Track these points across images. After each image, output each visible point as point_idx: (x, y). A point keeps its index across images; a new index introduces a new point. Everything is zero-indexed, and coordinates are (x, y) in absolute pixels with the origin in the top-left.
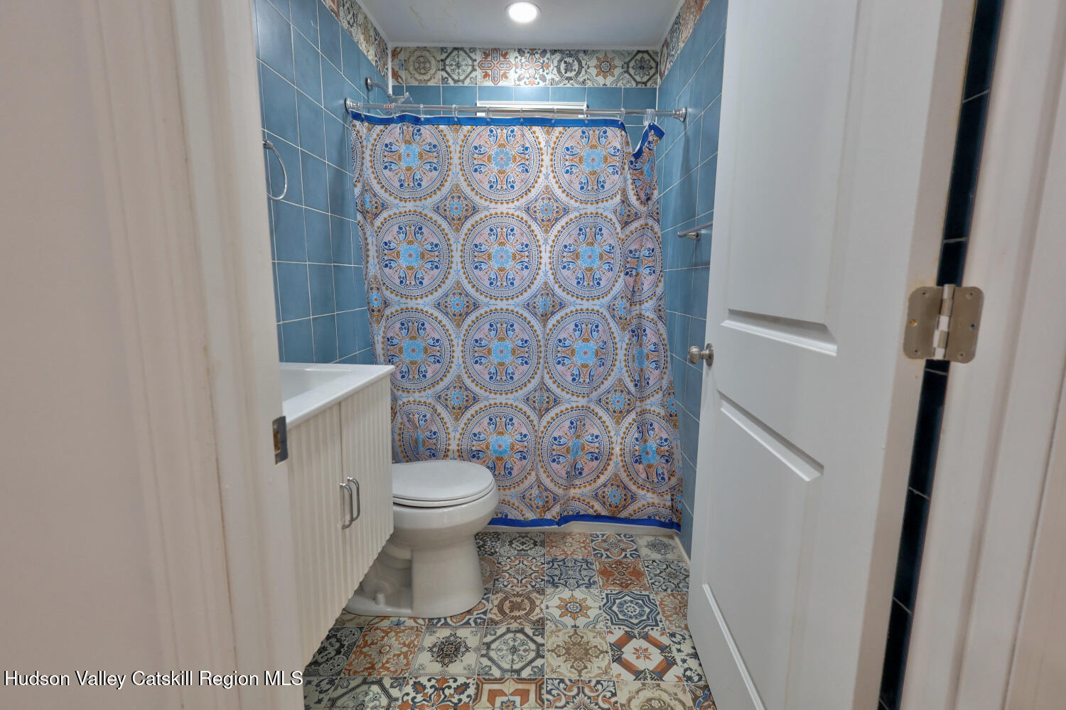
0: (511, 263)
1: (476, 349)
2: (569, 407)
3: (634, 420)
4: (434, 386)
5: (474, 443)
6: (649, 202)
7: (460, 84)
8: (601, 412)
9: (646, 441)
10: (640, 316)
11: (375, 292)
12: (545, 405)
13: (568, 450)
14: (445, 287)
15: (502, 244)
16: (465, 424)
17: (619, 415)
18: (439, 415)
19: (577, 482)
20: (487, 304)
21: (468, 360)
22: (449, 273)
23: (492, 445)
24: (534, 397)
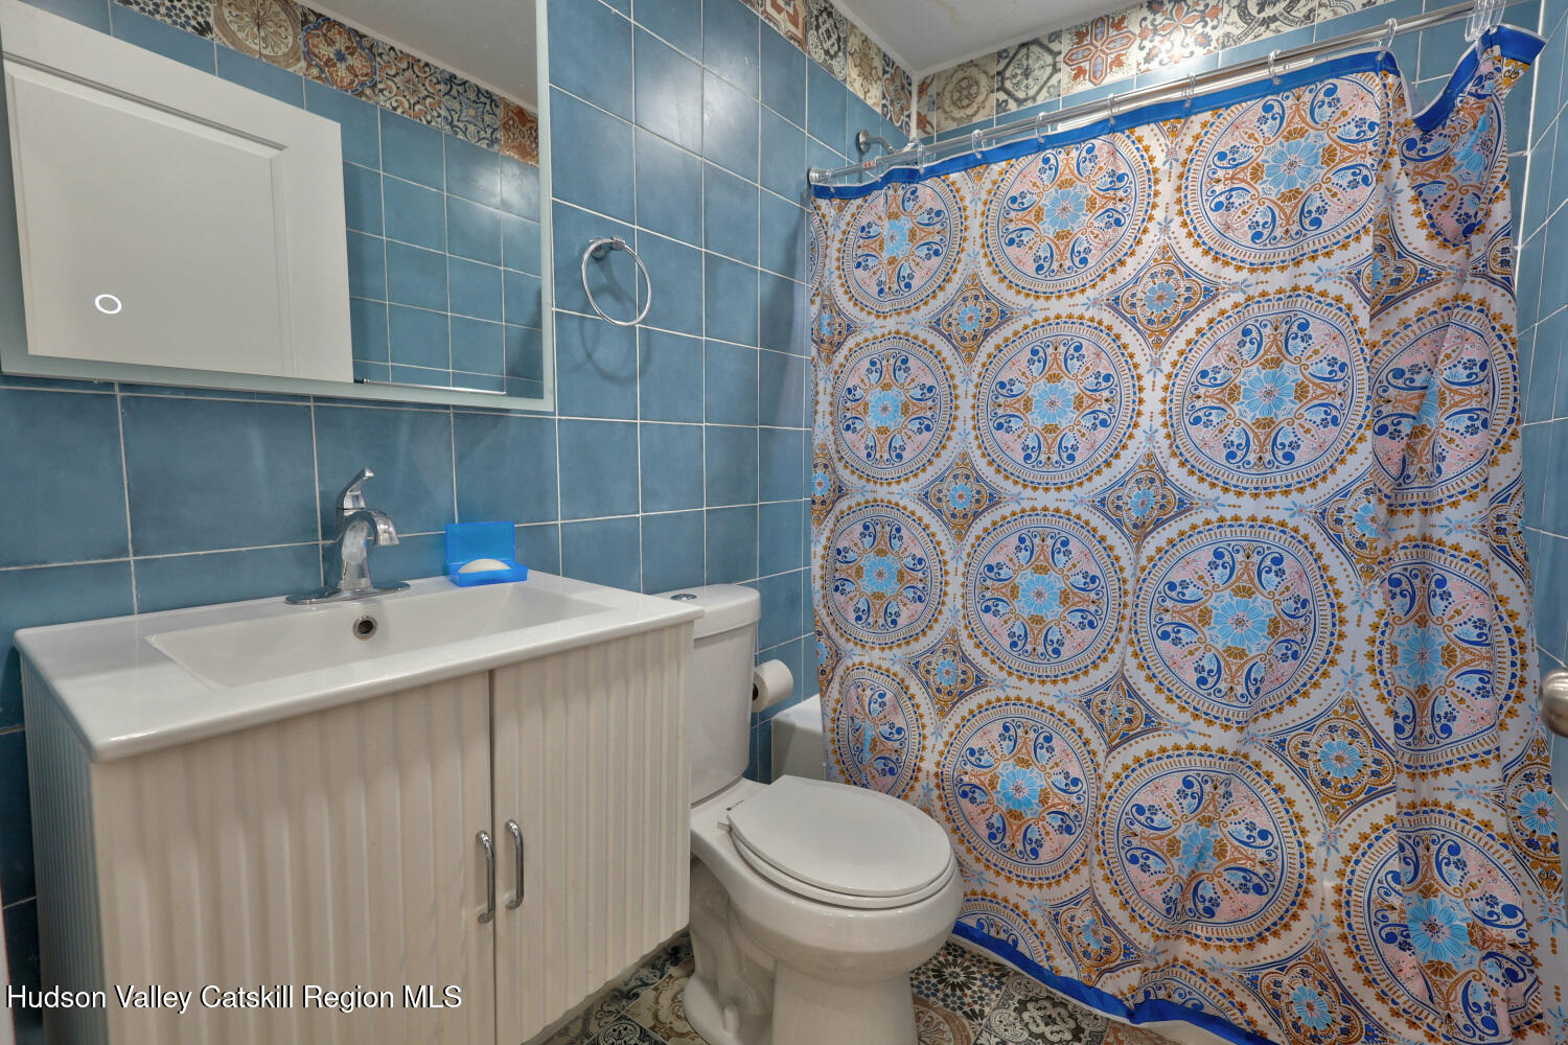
0: (1073, 415)
1: (989, 583)
2: (1183, 743)
3: (1390, 820)
4: (908, 643)
5: (969, 768)
6: (1474, 238)
7: (1030, 104)
8: (1282, 775)
9: (1427, 892)
10: (1425, 542)
11: (820, 471)
12: (1122, 726)
13: (1173, 846)
14: (940, 465)
15: (1054, 378)
16: (957, 726)
17: (1340, 798)
18: (912, 698)
19: (1200, 930)
20: (1017, 498)
21: (971, 604)
22: (949, 438)
23: (1003, 781)
24: (1103, 702)
